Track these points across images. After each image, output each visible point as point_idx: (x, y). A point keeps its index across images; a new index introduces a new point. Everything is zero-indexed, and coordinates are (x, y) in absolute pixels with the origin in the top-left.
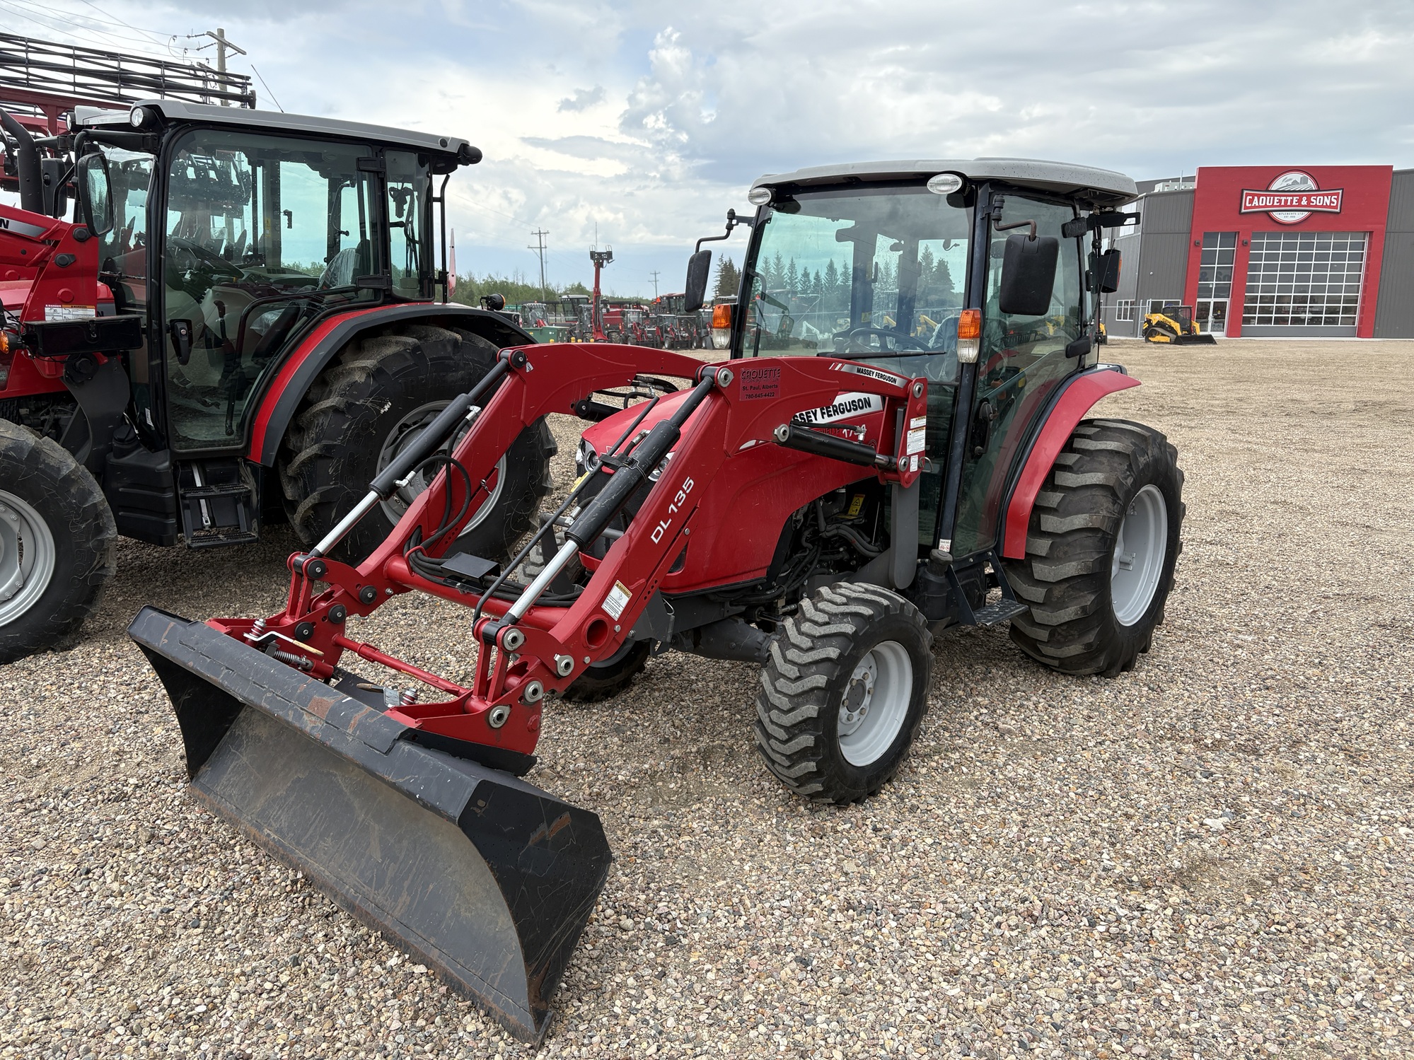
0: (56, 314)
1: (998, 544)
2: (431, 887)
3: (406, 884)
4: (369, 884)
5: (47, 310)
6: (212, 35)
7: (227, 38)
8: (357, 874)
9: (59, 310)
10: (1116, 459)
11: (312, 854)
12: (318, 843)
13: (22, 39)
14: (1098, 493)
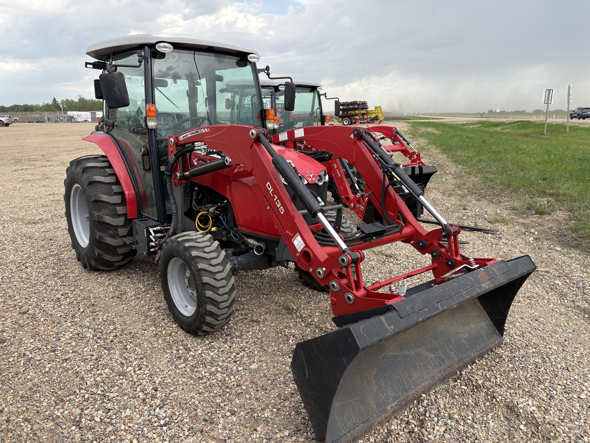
2: (453, 342)
3: (448, 350)
4: (441, 365)
8: (435, 368)
11: (416, 385)
12: (412, 380)
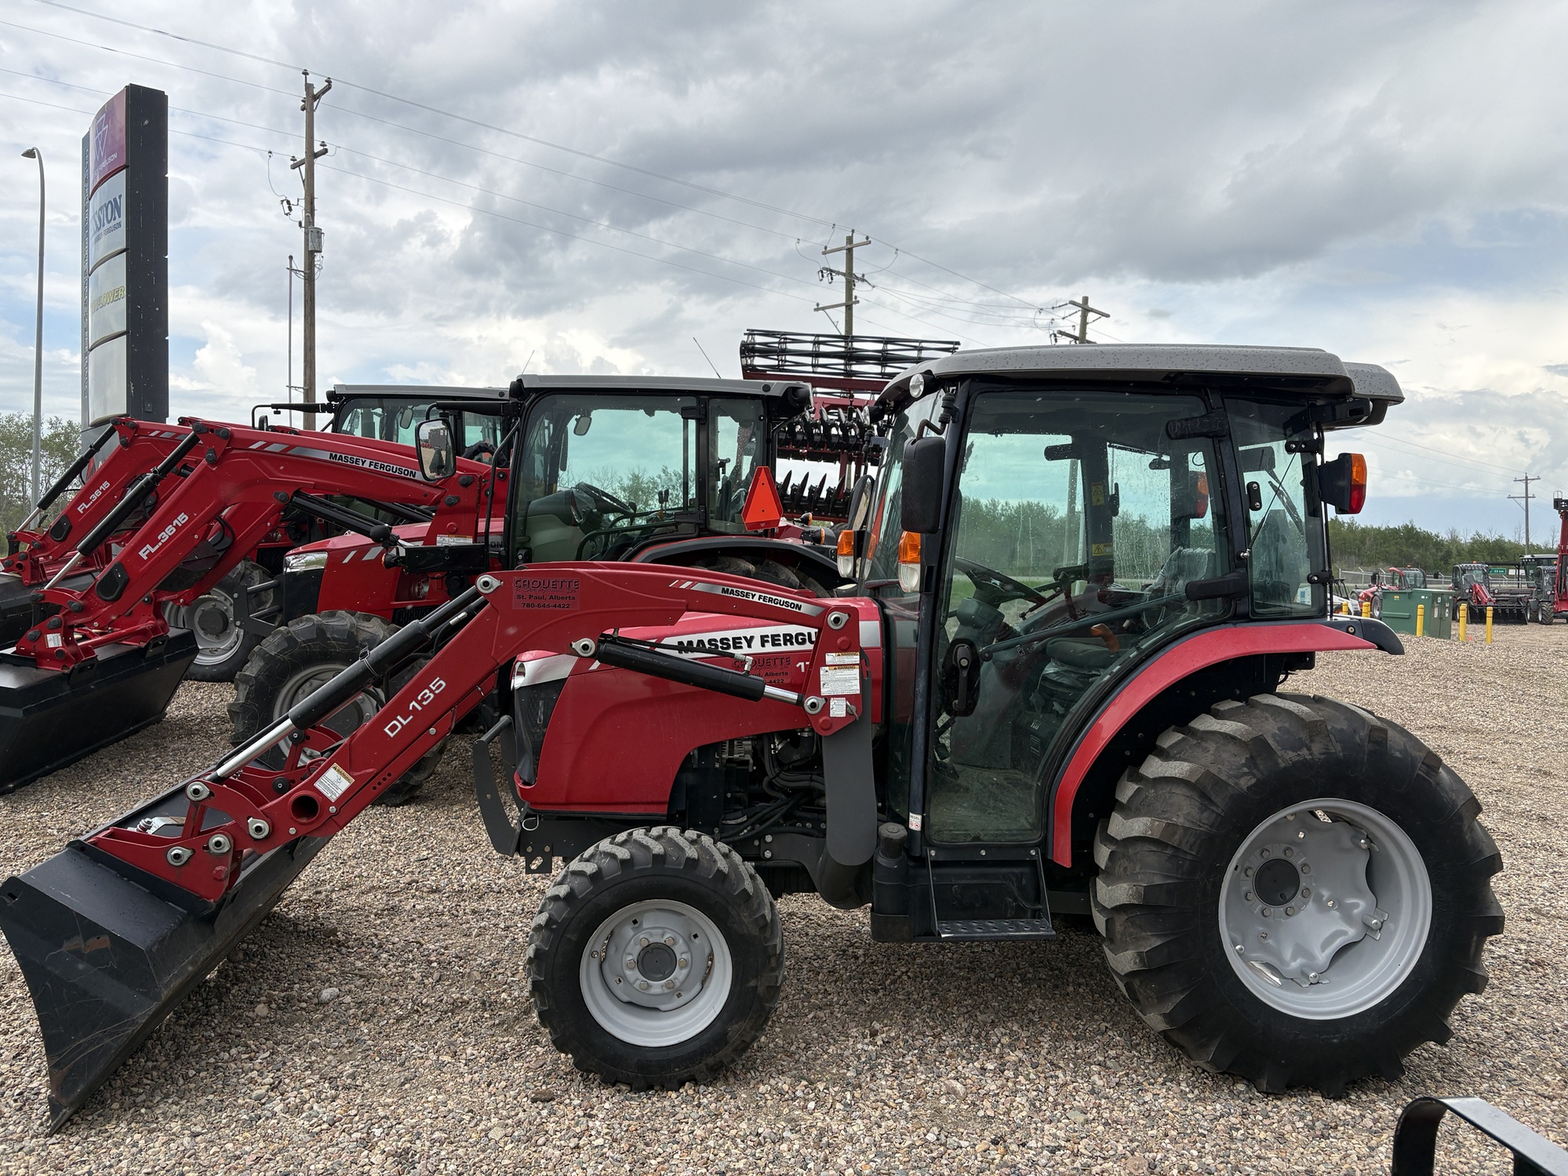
0: (444, 541)
1: (1045, 839)
5: (438, 539)
6: (1073, 303)
7: (1091, 305)
9: (447, 539)
10: (1231, 748)
13: (778, 333)
14: (1180, 790)
